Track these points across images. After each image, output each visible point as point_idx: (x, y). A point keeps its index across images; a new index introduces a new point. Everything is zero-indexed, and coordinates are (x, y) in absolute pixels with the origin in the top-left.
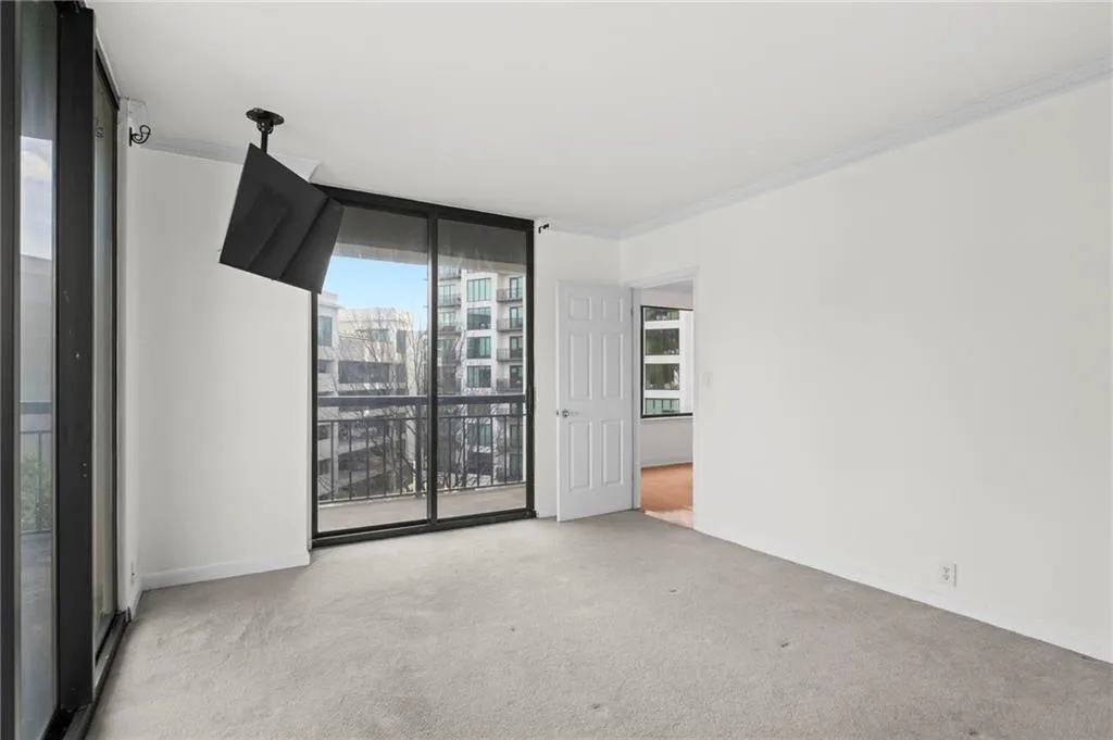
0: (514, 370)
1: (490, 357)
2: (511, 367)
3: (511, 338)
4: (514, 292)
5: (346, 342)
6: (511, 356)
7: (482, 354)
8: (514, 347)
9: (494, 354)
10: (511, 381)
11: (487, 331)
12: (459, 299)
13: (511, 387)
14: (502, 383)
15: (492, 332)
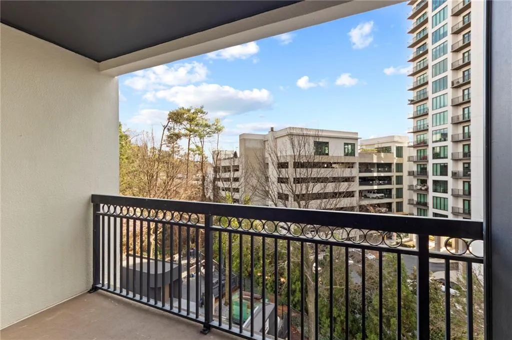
0: (466, 166)
1: (447, 158)
2: (464, 164)
3: (464, 145)
4: (467, 116)
5: (364, 153)
6: (464, 156)
7: (442, 155)
8: (466, 150)
9: (450, 156)
10: (464, 172)
11: (445, 142)
12: (428, 126)
13: (464, 176)
14: (455, 173)
15: (449, 143)
